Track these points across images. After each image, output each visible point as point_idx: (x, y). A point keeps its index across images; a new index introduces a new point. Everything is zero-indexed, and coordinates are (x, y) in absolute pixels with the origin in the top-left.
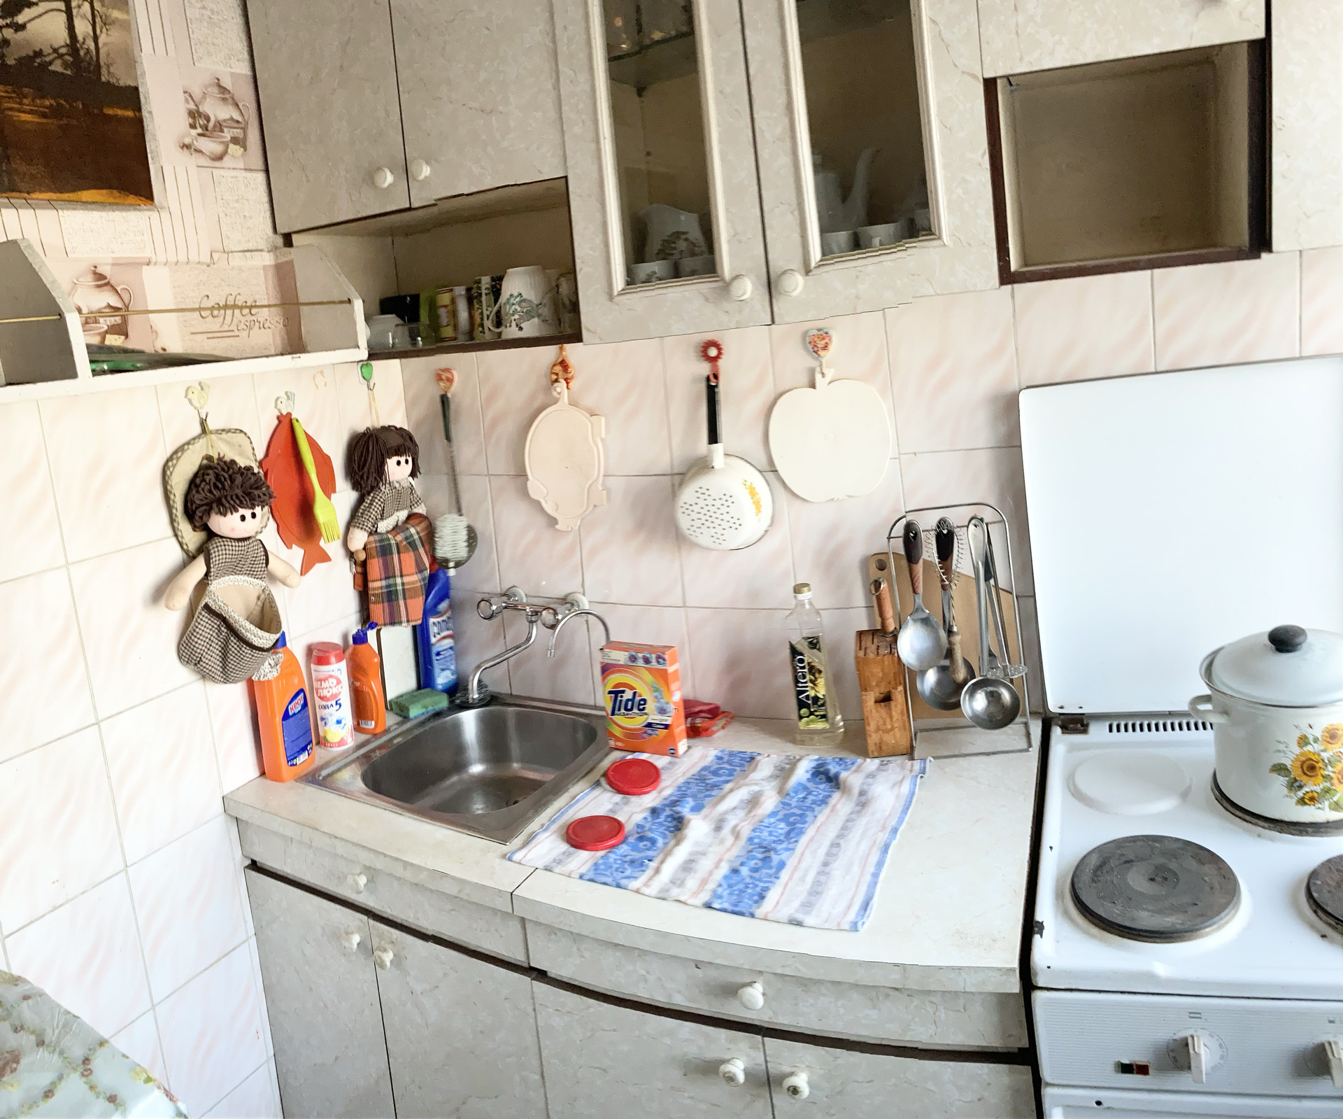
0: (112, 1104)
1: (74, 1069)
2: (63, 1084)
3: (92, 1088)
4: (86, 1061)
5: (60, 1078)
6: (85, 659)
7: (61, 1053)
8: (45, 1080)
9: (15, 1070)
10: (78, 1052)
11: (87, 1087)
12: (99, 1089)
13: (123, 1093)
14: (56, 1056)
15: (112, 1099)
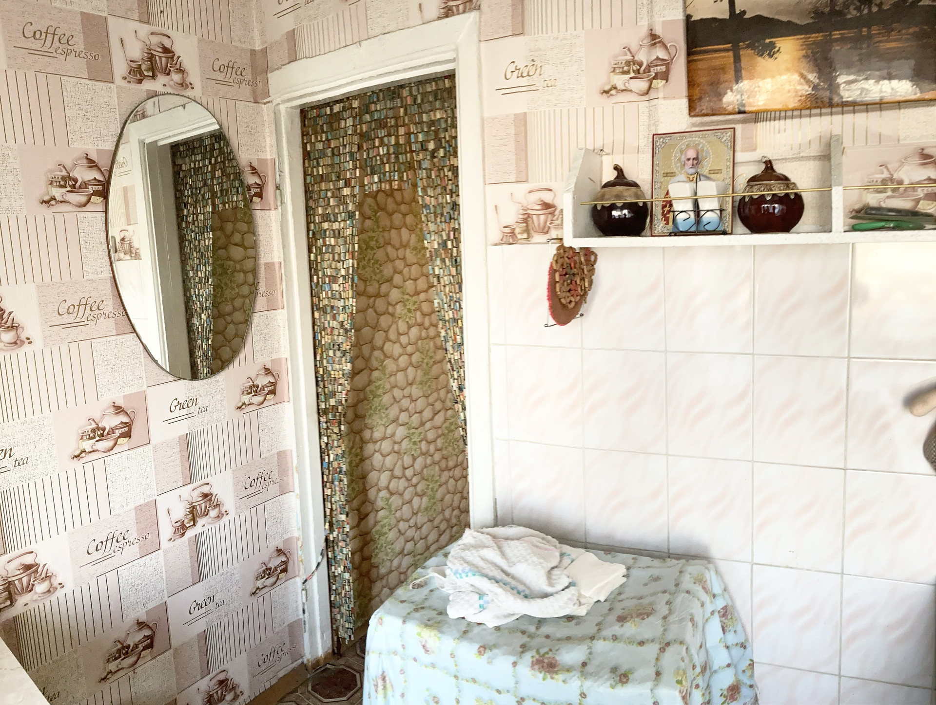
0: (655, 676)
1: (660, 644)
2: (651, 644)
3: (657, 659)
4: (668, 644)
5: (653, 641)
6: (847, 424)
7: (665, 630)
8: (647, 635)
9: (643, 619)
10: (670, 636)
11: (656, 656)
12: (659, 663)
13: (665, 677)
14: (662, 629)
15: (658, 674)
